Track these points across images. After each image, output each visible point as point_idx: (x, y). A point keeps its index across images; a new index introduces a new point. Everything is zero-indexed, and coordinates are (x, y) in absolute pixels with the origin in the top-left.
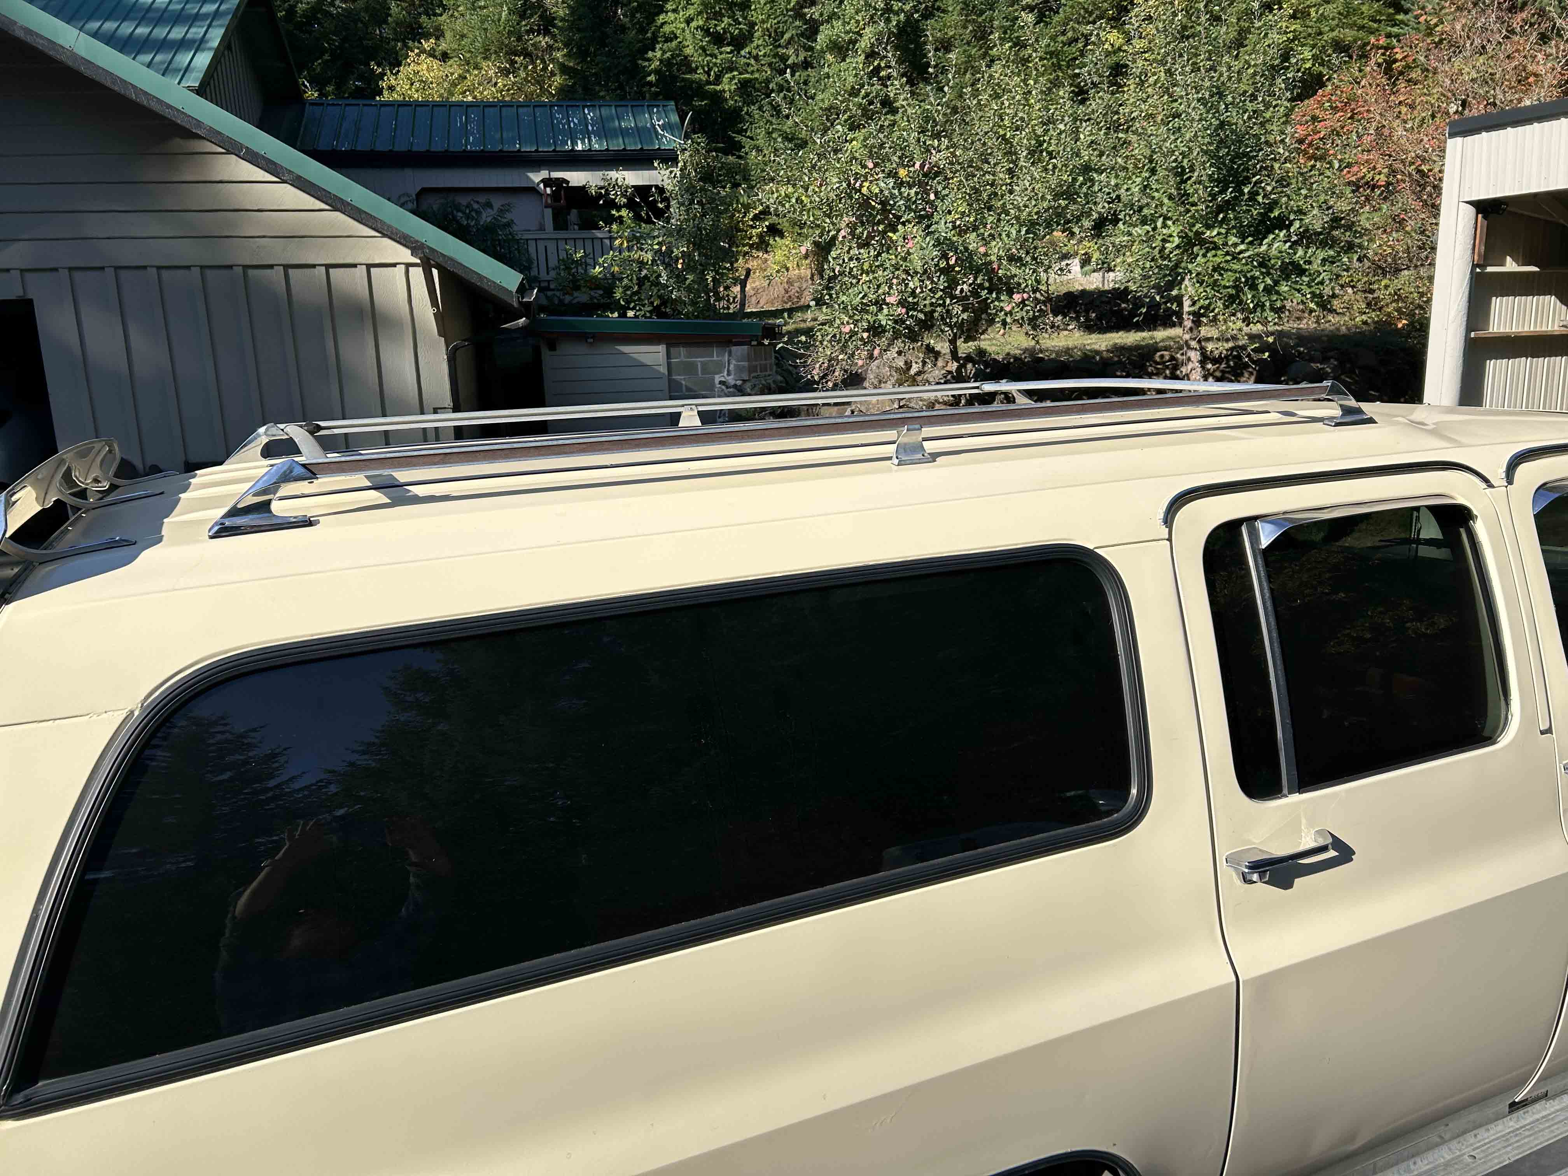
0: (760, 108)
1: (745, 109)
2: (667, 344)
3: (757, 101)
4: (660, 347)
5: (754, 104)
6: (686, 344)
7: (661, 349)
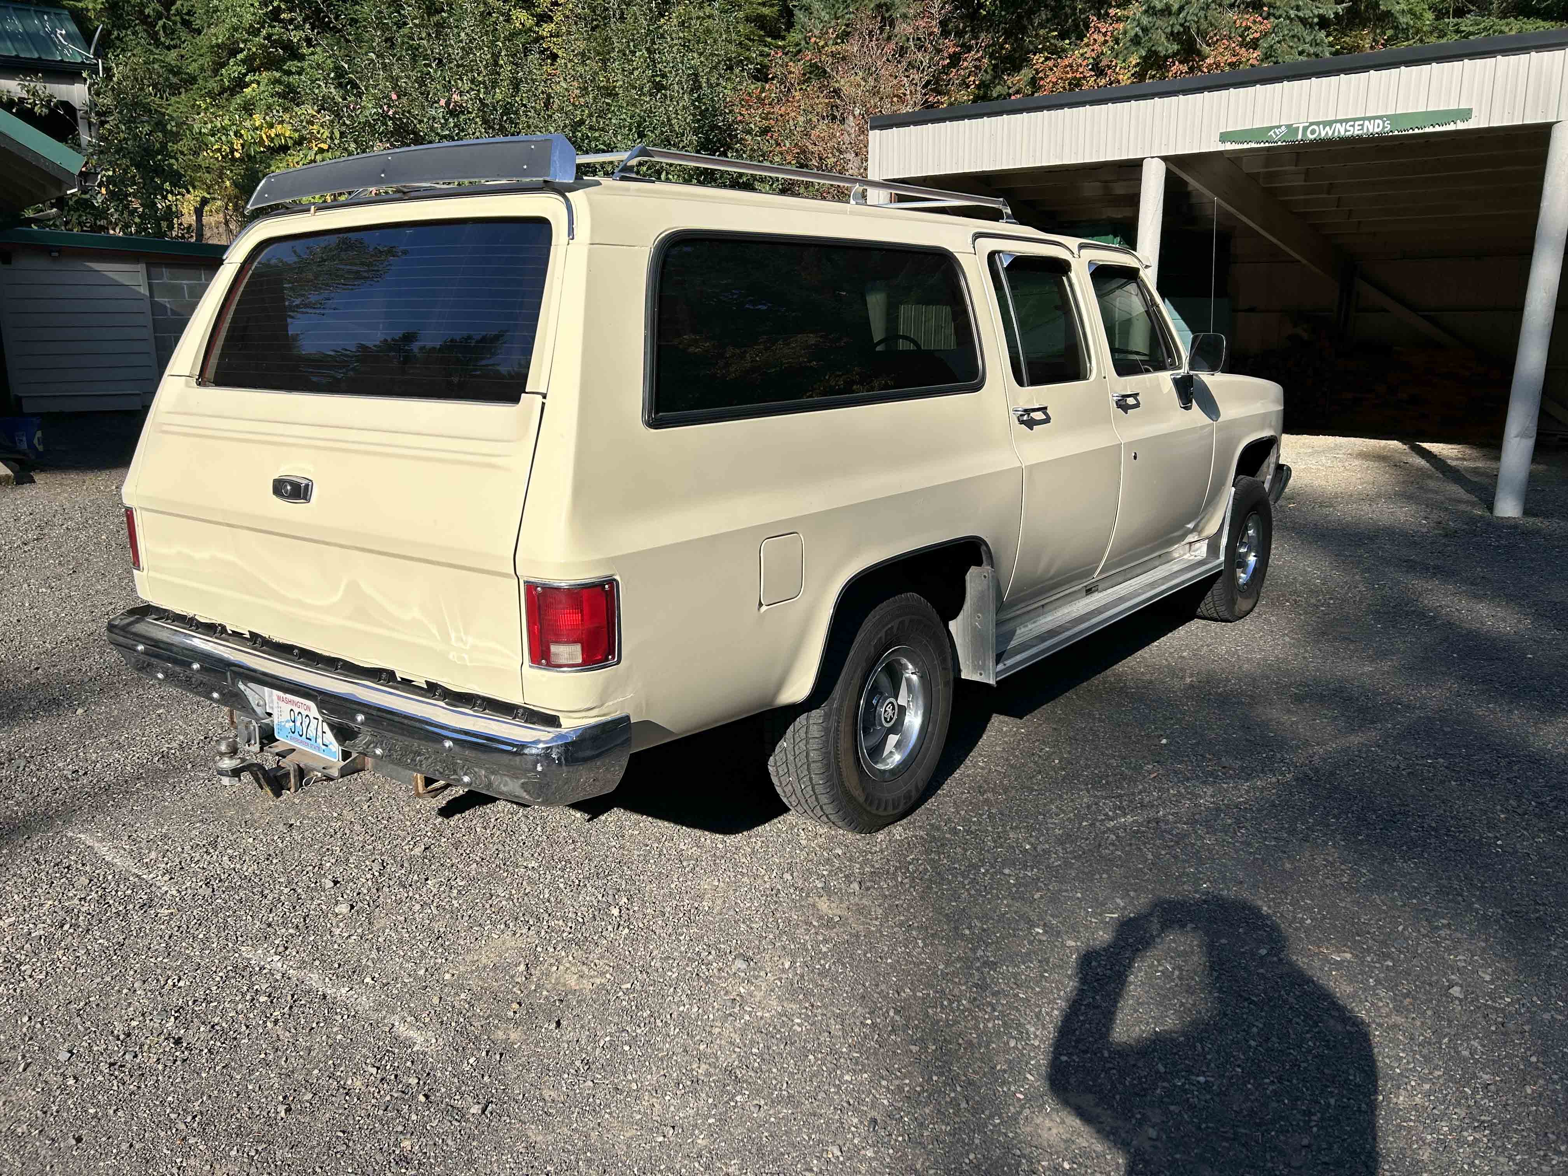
0: (135, 33)
1: (116, 33)
2: (146, 264)
3: (130, 26)
4: (139, 266)
5: (126, 29)
6: (167, 265)
7: (141, 268)
